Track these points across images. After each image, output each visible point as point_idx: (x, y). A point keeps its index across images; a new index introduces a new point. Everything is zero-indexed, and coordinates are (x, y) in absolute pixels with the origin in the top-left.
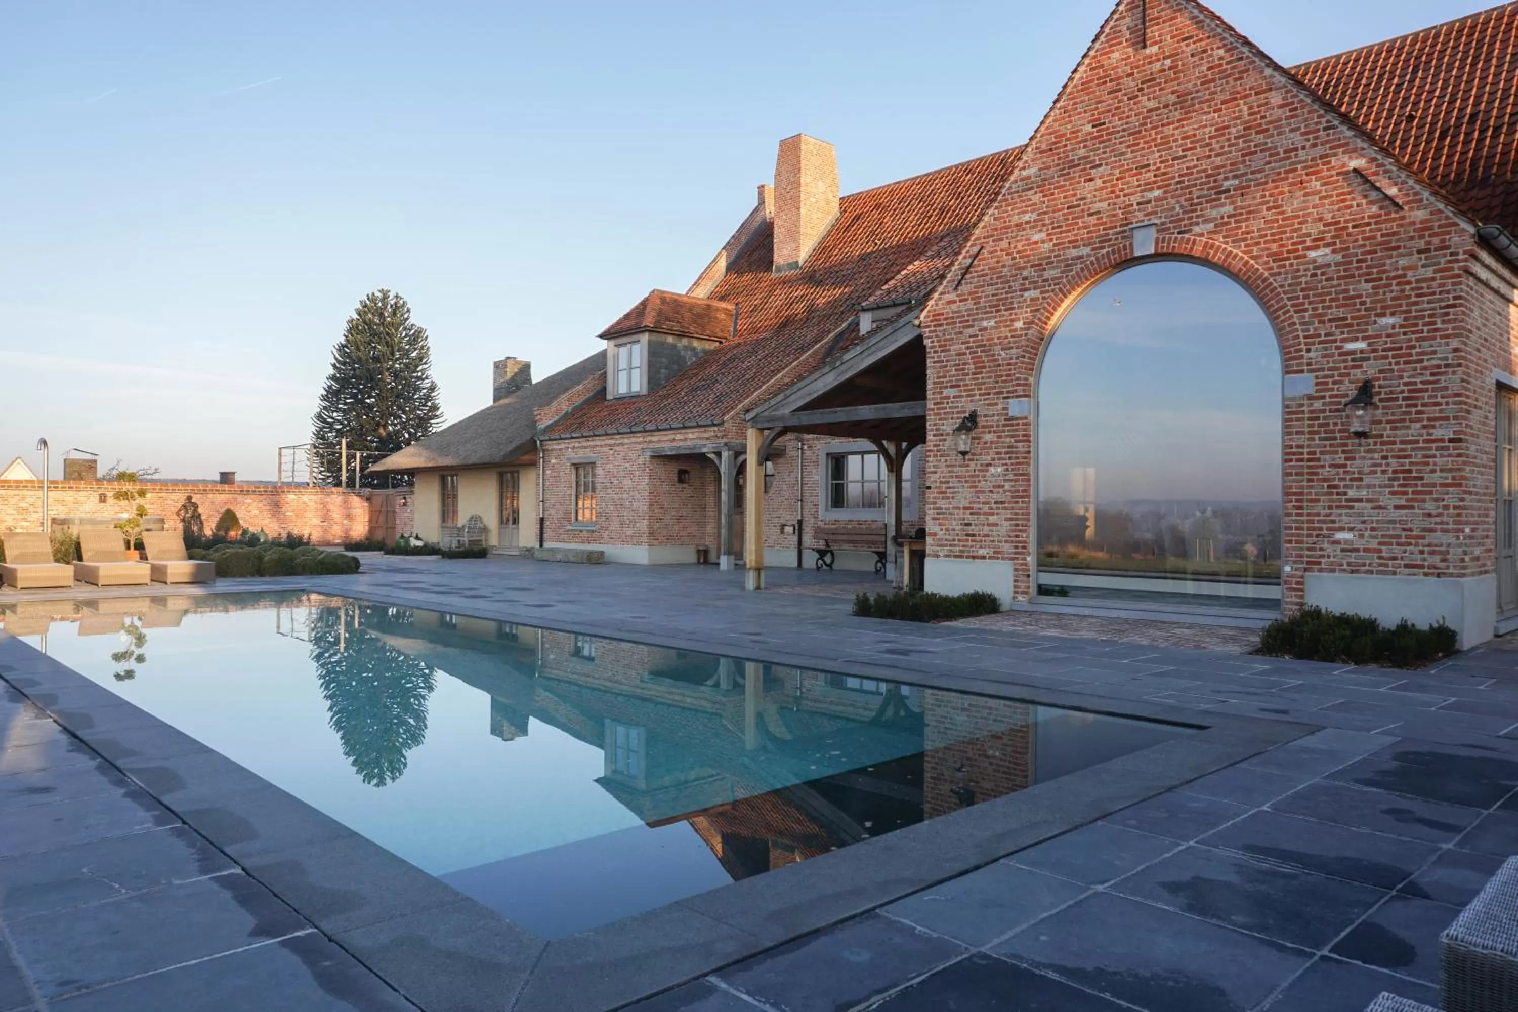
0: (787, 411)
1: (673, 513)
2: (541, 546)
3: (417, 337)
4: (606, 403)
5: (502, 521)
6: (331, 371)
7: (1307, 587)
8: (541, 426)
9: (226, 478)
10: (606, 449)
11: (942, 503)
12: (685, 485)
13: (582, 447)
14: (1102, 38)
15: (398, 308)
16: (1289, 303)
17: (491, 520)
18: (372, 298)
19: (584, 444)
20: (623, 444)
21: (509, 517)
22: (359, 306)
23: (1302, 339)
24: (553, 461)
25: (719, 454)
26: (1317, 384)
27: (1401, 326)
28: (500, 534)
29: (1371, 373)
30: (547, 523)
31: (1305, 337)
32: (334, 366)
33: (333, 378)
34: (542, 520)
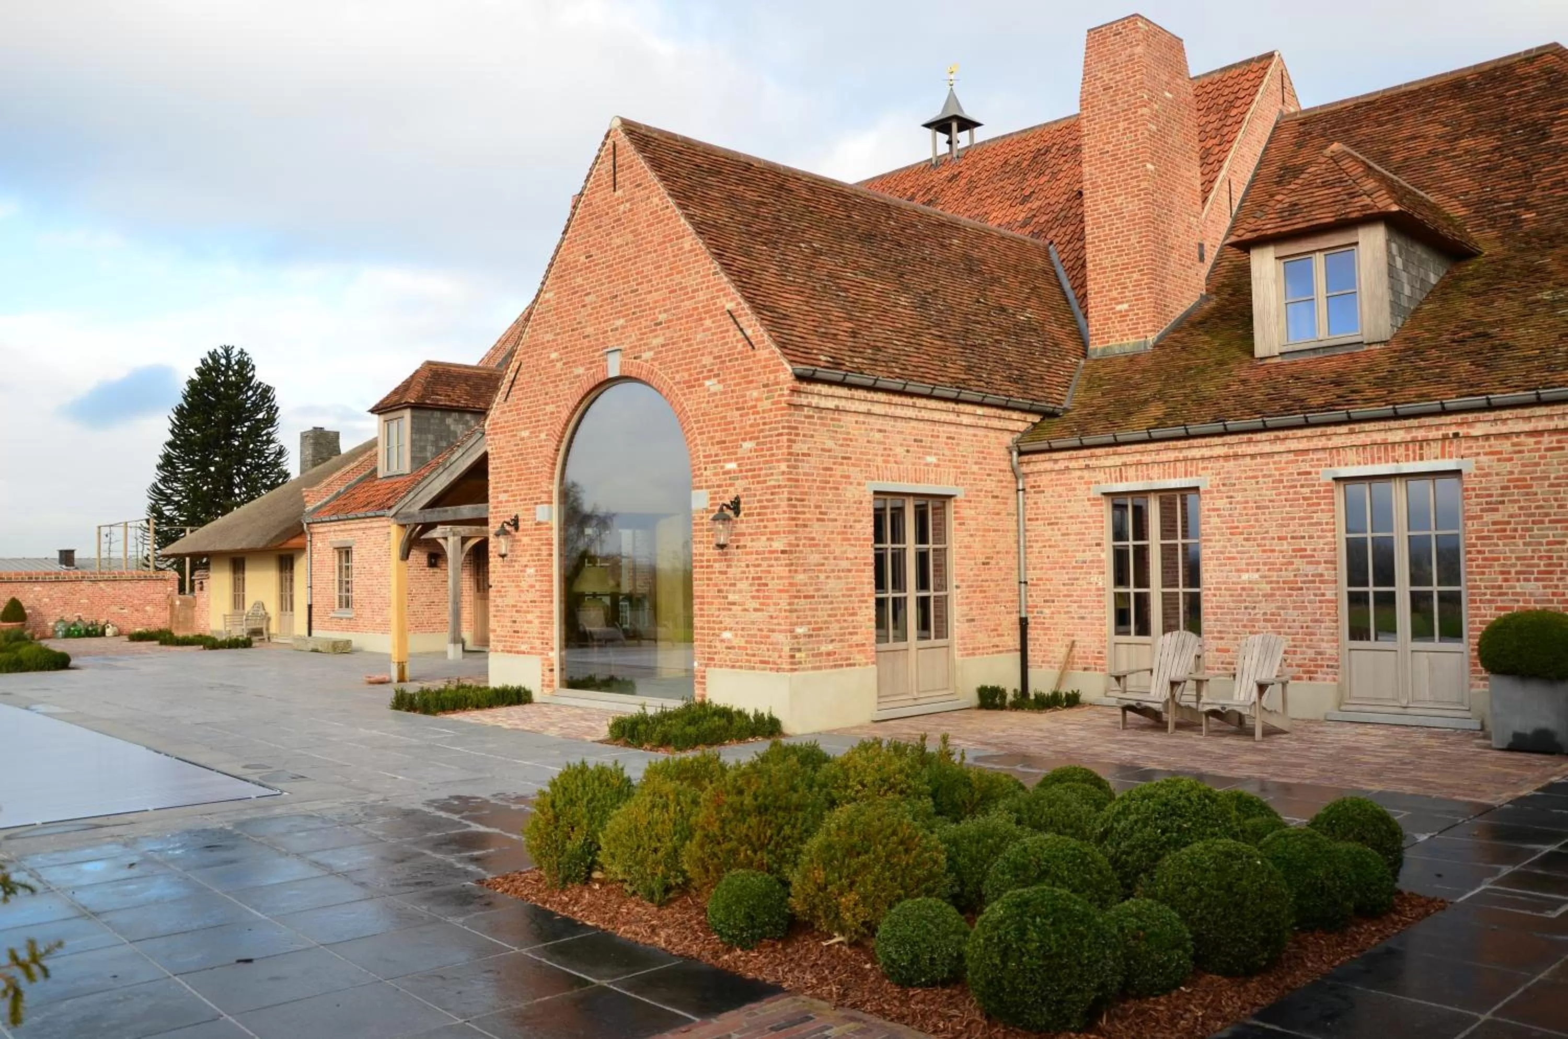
0: (416, 509)
1: (423, 599)
2: (310, 634)
3: (266, 393)
4: (377, 482)
5: (282, 608)
6: (170, 437)
7: (707, 681)
8: (309, 508)
9: (67, 557)
10: (360, 533)
11: (499, 600)
12: (436, 570)
13: (342, 531)
14: (591, 179)
15: (244, 364)
16: (695, 426)
17: (272, 608)
18: (213, 355)
19: (343, 527)
20: (372, 528)
21: (286, 602)
22: (200, 365)
23: (702, 459)
24: (319, 545)
25: (446, 539)
26: (712, 499)
27: (756, 451)
28: (280, 622)
29: (740, 492)
30: (314, 610)
31: (705, 457)
32: (172, 432)
33: (171, 444)
34: (310, 607)
